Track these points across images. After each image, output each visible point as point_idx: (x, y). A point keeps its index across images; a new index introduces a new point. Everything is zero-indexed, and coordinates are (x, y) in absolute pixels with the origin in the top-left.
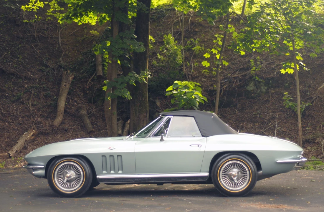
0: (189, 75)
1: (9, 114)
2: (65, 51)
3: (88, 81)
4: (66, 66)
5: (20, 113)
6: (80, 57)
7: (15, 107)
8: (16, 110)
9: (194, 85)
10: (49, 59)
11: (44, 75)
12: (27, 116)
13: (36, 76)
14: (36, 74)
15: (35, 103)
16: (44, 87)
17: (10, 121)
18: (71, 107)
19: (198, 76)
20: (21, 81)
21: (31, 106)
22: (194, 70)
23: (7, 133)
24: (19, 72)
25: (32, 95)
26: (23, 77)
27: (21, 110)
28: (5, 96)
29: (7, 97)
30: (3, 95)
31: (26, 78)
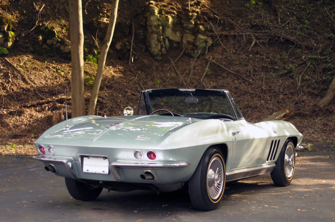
1: (270, 91)
5: (284, 89)
7: (280, 81)
8: (280, 86)
12: (291, 93)
15: (307, 77)
21: (300, 81)
24: (300, 41)
25: (306, 68)
26: (304, 46)
27: (286, 86)
28: (274, 69)
29: (275, 71)
30: (272, 68)
31: (307, 47)
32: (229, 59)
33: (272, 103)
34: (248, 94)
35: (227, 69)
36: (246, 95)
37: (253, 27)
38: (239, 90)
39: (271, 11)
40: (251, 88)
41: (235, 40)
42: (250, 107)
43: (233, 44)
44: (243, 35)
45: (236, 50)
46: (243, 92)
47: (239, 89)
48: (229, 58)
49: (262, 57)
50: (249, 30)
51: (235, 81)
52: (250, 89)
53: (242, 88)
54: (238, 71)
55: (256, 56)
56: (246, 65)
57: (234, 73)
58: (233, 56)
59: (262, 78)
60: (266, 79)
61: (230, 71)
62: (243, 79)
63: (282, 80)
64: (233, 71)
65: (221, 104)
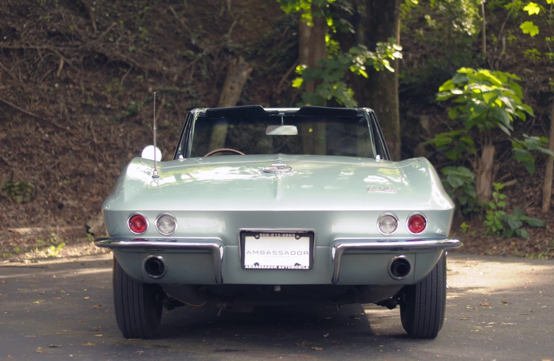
0: (495, 61)
1: (108, 146)
2: (239, 20)
3: (280, 79)
4: (238, 49)
5: (132, 143)
6: (268, 32)
7: (122, 130)
8: (125, 137)
9: (506, 79)
10: (205, 36)
11: (190, 69)
13: (174, 70)
14: (175, 65)
15: (166, 122)
16: (188, 92)
17: (107, 160)
18: (240, 134)
19: (516, 64)
20: (140, 79)
22: (506, 51)
23: (97, 185)
24: (138, 62)
25: (161, 107)
26: (146, 71)
27: (134, 138)
28: (105, 109)
29: (108, 111)
30: (101, 106)
31: (152, 73)
32: (20, 92)
33: (118, 168)
34: (71, 152)
35: (19, 108)
36: (67, 155)
37: (50, 35)
38: (52, 146)
39: (75, 10)
40: (72, 142)
41: (23, 58)
42: (82, 175)
43: (20, 65)
44: (36, 50)
45: (29, 76)
46: (61, 149)
47: (51, 144)
48: (19, 89)
49: (77, 87)
50: (44, 40)
51: (40, 129)
52: (71, 144)
53: (56, 141)
54: (41, 113)
55: (67, 86)
56: (53, 102)
57: (33, 115)
58: (24, 85)
59: (87, 125)
60: (95, 125)
61: (26, 112)
62: (54, 126)
63: (124, 127)
64: (31, 111)
65: (27, 169)
